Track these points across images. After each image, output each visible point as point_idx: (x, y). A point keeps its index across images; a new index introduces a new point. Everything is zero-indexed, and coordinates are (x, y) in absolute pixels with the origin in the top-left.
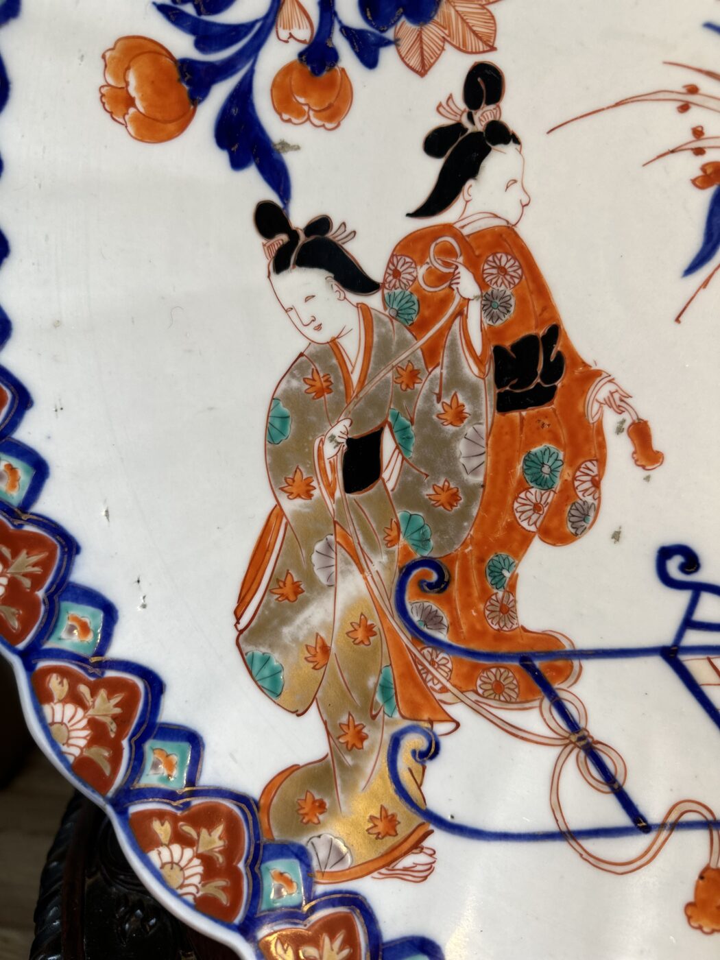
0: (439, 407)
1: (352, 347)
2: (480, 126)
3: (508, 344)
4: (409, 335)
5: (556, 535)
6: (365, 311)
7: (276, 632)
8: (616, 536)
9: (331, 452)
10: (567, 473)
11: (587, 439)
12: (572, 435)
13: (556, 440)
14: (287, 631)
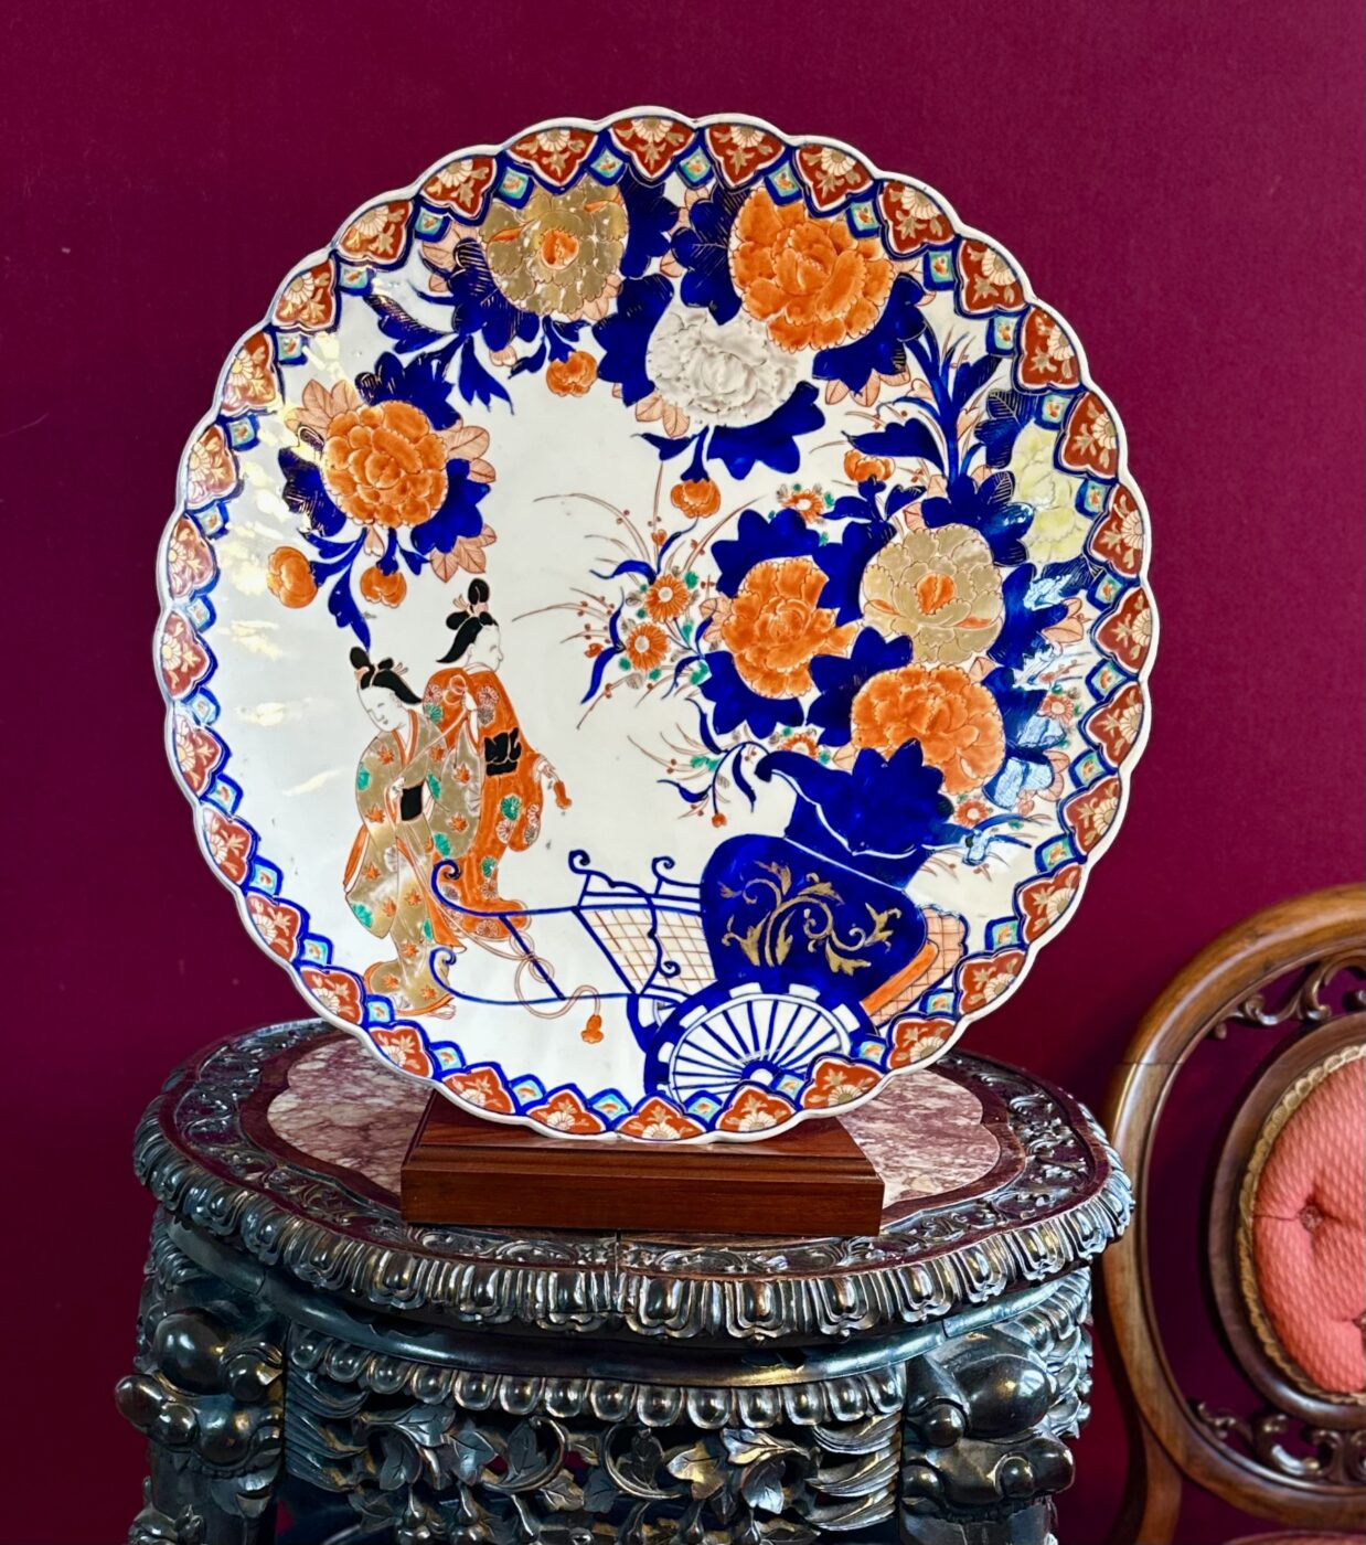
0: (455, 772)
1: (406, 734)
2: (477, 615)
3: (492, 737)
4: (438, 730)
5: (518, 846)
6: (413, 714)
7: (366, 894)
8: (548, 845)
9: (395, 797)
10: (522, 811)
11: (534, 792)
12: (526, 789)
13: (518, 792)
14: (372, 895)
